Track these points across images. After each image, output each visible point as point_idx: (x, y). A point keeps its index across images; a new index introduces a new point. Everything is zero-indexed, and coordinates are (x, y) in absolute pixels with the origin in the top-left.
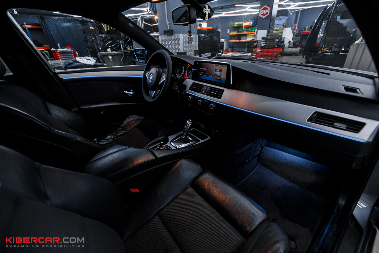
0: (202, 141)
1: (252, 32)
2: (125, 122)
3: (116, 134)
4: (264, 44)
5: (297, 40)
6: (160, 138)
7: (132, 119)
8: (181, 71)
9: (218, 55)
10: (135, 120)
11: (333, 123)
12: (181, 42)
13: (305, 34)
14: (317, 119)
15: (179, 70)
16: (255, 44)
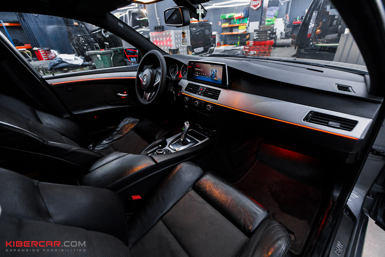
0: (200, 142)
1: (243, 23)
2: (120, 125)
3: (111, 138)
4: (256, 36)
5: (289, 31)
6: (158, 141)
7: (127, 122)
8: (175, 71)
9: (211, 49)
10: (131, 123)
11: (328, 122)
12: (173, 38)
13: (296, 24)
14: (312, 118)
15: (173, 69)
16: (247, 37)
